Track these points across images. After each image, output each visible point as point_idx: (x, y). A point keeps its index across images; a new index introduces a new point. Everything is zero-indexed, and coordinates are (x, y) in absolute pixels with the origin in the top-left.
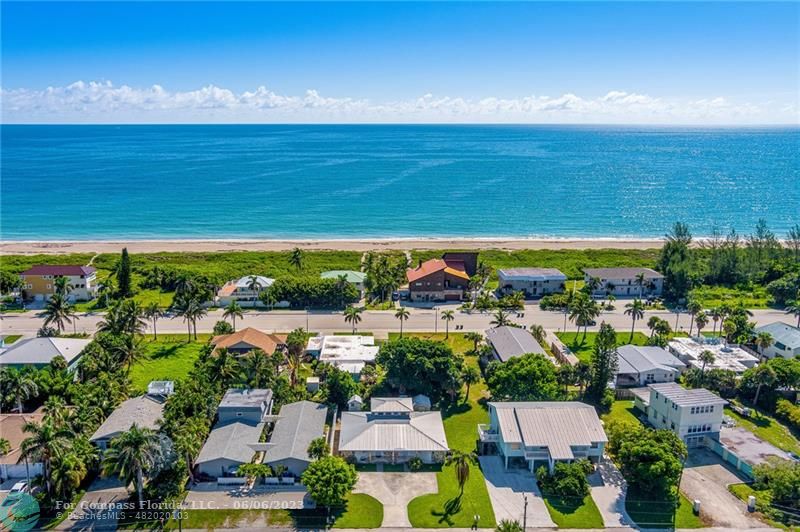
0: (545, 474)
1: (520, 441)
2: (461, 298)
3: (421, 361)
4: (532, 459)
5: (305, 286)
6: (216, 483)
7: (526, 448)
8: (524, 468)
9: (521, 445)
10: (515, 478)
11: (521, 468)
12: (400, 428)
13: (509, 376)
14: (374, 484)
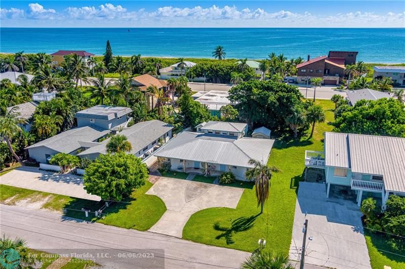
0: (373, 207)
1: (347, 166)
2: (337, 83)
3: (265, 95)
4: (360, 190)
5: (216, 66)
6: (39, 168)
7: (354, 176)
8: (350, 199)
9: (347, 171)
10: (334, 208)
11: (345, 199)
12: (222, 144)
13: (355, 116)
14: (173, 189)
